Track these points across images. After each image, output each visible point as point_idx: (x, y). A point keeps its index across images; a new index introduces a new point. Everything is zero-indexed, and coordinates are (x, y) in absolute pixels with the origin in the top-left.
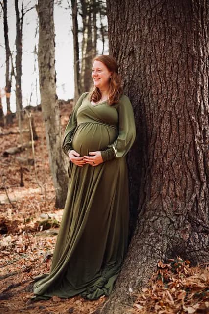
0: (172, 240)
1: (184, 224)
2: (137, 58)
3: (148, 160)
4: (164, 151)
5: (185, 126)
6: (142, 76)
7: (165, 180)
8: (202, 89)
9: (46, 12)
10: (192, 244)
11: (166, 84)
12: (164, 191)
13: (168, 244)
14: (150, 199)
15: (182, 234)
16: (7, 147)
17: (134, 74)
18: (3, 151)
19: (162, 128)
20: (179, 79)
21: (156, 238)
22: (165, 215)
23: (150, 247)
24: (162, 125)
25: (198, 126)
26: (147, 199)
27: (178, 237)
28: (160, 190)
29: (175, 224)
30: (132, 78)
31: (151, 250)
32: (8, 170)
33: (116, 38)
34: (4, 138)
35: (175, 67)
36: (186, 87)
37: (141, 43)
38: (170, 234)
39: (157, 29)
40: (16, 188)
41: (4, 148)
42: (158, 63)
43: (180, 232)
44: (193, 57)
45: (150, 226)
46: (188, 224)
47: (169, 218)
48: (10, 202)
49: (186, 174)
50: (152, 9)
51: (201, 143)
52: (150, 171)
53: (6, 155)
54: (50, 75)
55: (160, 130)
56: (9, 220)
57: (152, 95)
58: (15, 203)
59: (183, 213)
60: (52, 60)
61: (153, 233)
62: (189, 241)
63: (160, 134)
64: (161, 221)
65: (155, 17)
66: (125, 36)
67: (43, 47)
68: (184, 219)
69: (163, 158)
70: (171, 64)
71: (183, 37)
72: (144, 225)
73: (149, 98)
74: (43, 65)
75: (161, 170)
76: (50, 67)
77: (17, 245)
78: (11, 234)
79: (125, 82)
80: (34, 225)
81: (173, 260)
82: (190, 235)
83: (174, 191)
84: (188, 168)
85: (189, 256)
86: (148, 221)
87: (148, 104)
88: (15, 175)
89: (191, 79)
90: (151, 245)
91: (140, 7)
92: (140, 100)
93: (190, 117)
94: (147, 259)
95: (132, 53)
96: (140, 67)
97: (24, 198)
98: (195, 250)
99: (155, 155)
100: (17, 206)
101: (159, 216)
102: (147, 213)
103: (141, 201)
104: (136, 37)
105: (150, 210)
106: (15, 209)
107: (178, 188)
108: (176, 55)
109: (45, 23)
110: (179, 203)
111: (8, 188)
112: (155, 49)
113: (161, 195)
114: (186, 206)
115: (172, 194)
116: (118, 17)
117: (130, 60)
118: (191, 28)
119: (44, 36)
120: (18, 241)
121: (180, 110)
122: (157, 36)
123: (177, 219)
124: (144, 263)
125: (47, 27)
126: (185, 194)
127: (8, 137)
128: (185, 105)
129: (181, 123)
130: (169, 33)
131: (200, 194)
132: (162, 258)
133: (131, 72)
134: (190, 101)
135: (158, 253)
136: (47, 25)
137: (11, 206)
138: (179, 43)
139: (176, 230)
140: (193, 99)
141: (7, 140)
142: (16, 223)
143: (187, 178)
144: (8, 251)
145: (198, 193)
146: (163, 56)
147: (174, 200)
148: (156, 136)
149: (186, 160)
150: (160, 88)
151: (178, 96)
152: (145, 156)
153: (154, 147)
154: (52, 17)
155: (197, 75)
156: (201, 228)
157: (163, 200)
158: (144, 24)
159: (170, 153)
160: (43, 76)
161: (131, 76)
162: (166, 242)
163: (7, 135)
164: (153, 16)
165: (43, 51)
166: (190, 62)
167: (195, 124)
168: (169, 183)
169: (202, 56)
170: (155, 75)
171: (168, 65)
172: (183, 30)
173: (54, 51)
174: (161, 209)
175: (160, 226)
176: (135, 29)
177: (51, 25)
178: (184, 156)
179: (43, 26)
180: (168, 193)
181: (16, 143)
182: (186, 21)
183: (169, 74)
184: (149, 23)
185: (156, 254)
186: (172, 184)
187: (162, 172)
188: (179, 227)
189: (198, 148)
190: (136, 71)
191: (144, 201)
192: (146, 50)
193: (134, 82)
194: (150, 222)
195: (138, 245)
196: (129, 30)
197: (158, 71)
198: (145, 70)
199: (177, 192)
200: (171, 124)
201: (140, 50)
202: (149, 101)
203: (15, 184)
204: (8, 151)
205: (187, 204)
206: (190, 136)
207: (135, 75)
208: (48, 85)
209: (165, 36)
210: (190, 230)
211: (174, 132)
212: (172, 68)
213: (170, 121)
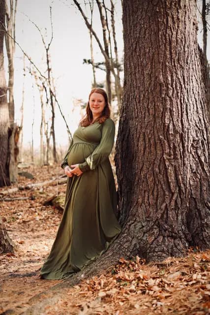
0: (139, 241)
1: (152, 229)
4: (140, 166)
5: (155, 144)
7: (142, 190)
8: (171, 111)
10: (154, 246)
11: (140, 109)
12: (140, 200)
13: (135, 244)
15: (149, 237)
19: (139, 145)
20: (150, 104)
21: (126, 239)
22: (139, 220)
23: (119, 245)
24: (139, 143)
25: (167, 144)
27: (145, 239)
28: (138, 199)
29: (145, 228)
31: (119, 248)
35: (146, 94)
38: (139, 237)
43: (147, 235)
44: (161, 85)
45: (127, 229)
46: (156, 228)
47: (141, 223)
49: (157, 185)
50: (130, 47)
51: (171, 159)
55: (138, 148)
57: (133, 119)
59: (153, 219)
61: (126, 234)
62: (152, 244)
63: (138, 151)
64: (135, 226)
68: (153, 224)
69: (140, 172)
70: (143, 92)
71: (152, 68)
82: (155, 239)
83: (148, 200)
84: (159, 181)
90: (121, 244)
93: (159, 137)
94: (112, 255)
98: (154, 251)
99: (136, 169)
101: (135, 221)
102: (129, 218)
105: (131, 215)
107: (151, 197)
108: (147, 84)
110: (151, 210)
113: (138, 203)
114: (157, 213)
115: (146, 202)
118: (159, 60)
121: (151, 131)
123: (147, 224)
126: (156, 203)
130: (141, 66)
131: (170, 203)
132: (126, 255)
134: (159, 122)
135: (124, 251)
138: (148, 74)
139: (144, 233)
140: (162, 121)
143: (158, 189)
145: (167, 201)
147: (148, 207)
148: (136, 153)
149: (156, 173)
151: (149, 118)
153: (136, 162)
155: (166, 100)
156: (167, 233)
157: (139, 207)
159: (145, 168)
162: (134, 242)
164: (131, 53)
166: (158, 89)
167: (164, 142)
168: (145, 192)
169: (170, 82)
170: (134, 102)
171: (141, 93)
172: (152, 62)
178: (155, 170)
180: (143, 202)
182: (153, 54)
183: (142, 100)
185: (121, 251)
186: (146, 195)
188: (147, 231)
189: (167, 164)
194: (128, 225)
197: (135, 99)
199: (150, 201)
200: (145, 143)
205: (158, 211)
206: (160, 153)
209: (139, 69)
210: (156, 234)
211: (147, 149)
212: (144, 95)
213: (144, 140)
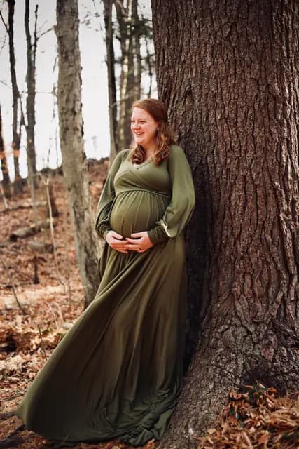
0: (249, 358)
1: (266, 336)
2: (197, 101)
3: (215, 244)
4: (237, 231)
5: (266, 196)
6: (204, 126)
7: (239, 273)
8: (289, 142)
9: (68, 37)
10: (278, 364)
11: (238, 137)
12: (237, 289)
13: (243, 364)
14: (218, 301)
15: (264, 350)
16: (15, 227)
17: (192, 123)
18: (10, 233)
19: (232, 198)
20: (256, 130)
21: (226, 356)
22: (238, 323)
23: (218, 369)
24: (234, 195)
25: (284, 195)
26: (213, 301)
27: (258, 354)
28: (231, 287)
29: (254, 336)
30: (190, 130)
31: (220, 374)
32: (17, 260)
33: (166, 73)
34: (11, 213)
35: (250, 112)
36: (267, 140)
37: (202, 79)
38: (246, 351)
39: (223, 59)
40: (29, 285)
41: (10, 229)
42: (226, 108)
43: (260, 347)
44: (275, 98)
45: (217, 339)
46: (272, 335)
47: (246, 327)
48: (19, 306)
49: (268, 264)
50: (216, 32)
51: (289, 220)
52: (216, 260)
53: (14, 238)
54: (75, 125)
55: (230, 202)
56: (19, 331)
57: (218, 153)
58: (26, 307)
59: (265, 319)
60: (78, 103)
61: (222, 349)
62: (274, 361)
63: (229, 208)
64: (233, 332)
65: (220, 44)
66: (179, 70)
67: (65, 85)
68: (266, 328)
69: (235, 242)
70: (245, 108)
71: (260, 70)
72: (209, 337)
73: (214, 158)
74: (65, 111)
75: (233, 258)
76: (75, 113)
77: (29, 368)
78: (21, 353)
79: (180, 134)
80: (53, 339)
81: (252, 387)
82: (276, 351)
83: (252, 288)
84: (270, 255)
85: (274, 382)
86: (216, 332)
87: (213, 165)
88: (26, 267)
89: (272, 130)
90: (219, 367)
91: (199, 28)
92: (202, 160)
93: (272, 182)
94: (215, 386)
95: (189, 93)
96: (201, 113)
97: (39, 300)
98: (283, 373)
99: (223, 237)
100: (30, 312)
101: (230, 325)
102: (214, 321)
103: (205, 303)
104: (194, 71)
105: (218, 316)
106: (27, 316)
107: (257, 284)
108: (252, 95)
109: (66, 52)
110: (259, 305)
111: (16, 286)
112: (221, 88)
113: (233, 295)
114: (270, 310)
115: (249, 292)
116: (169, 44)
117: (187, 103)
118: (272, 58)
119: (65, 70)
120: (31, 362)
121: (259, 173)
122: (224, 68)
123: (256, 329)
124: (210, 392)
125: (70, 58)
126: (267, 293)
127: (16, 214)
128: (266, 165)
129: (259, 192)
130: (241, 65)
131: (288, 292)
132: (235, 385)
133: (188, 121)
134: (273, 160)
135: (230, 377)
136: (70, 54)
137: (21, 312)
138: (255, 79)
139: (254, 344)
140: (277, 158)
141: (15, 217)
142: (28, 336)
143: (269, 270)
144: (17, 376)
145: (285, 290)
146: (232, 98)
147: (252, 301)
148: (225, 210)
149: (267, 244)
150: (229, 143)
151: (255, 153)
152: (210, 240)
153: (222, 227)
154: (76, 43)
155: (281, 124)
156: (290, 341)
157: (236, 302)
158: (206, 52)
159: (244, 235)
160: (65, 126)
161: (188, 127)
162: (241, 362)
163: (16, 210)
164: (218, 42)
165: (65, 91)
166: (271, 106)
167: (280, 192)
168: (244, 276)
169: (288, 96)
170: (222, 125)
171: (240, 110)
172: (261, 61)
173: (80, 91)
174: (234, 314)
175: (233, 339)
176: (193, 60)
177: (76, 54)
178: (265, 238)
179: (64, 56)
180: (242, 292)
181: (28, 221)
182: (264, 48)
183: (242, 122)
184: (212, 51)
185: (226, 379)
186: (248, 279)
187: (235, 262)
188: (259, 340)
189: (285, 227)
190: (194, 120)
191: (209, 303)
192: (209, 89)
193: (193, 134)
194: (217, 334)
195: (201, 366)
196: (184, 62)
197: (226, 119)
198: (207, 118)
199: (256, 289)
200: (245, 193)
201: (201, 88)
202: (214, 161)
203: (27, 280)
204: (16, 233)
205: (270, 307)
206: (273, 210)
207: (194, 125)
208: (71, 139)
209: (236, 69)
210: (275, 344)
211: (250, 204)
212: (245, 114)
213: (245, 189)
